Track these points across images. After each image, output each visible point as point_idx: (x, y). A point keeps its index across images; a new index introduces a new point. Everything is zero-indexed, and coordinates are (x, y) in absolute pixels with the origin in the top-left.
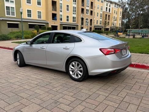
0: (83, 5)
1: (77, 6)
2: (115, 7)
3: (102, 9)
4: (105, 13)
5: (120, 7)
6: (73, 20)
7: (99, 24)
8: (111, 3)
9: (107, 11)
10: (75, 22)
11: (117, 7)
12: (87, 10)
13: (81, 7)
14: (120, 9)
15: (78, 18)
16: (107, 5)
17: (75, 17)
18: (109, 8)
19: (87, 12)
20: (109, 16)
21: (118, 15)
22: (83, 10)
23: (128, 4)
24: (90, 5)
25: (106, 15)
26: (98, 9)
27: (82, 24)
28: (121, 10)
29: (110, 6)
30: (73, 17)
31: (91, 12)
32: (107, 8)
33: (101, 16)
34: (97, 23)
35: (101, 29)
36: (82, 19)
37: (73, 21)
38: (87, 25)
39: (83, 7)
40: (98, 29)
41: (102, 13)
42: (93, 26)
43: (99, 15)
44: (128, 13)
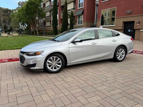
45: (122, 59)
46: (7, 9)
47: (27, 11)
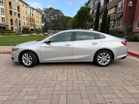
0: (11, 8)
1: (5, 7)
2: (36, 13)
3: (26, 13)
4: (30, 17)
5: (40, 13)
6: (2, 20)
7: (26, 25)
8: (33, 9)
9: (31, 15)
10: (4, 22)
11: (38, 13)
12: (15, 12)
13: (9, 9)
14: (40, 14)
15: (7, 19)
16: (30, 11)
17: (4, 18)
18: (32, 13)
19: (15, 14)
20: (33, 19)
21: (39, 19)
22: (11, 12)
23: (44, 11)
24: (17, 8)
25: (31, 18)
26: (24, 12)
27: (12, 24)
28: (41, 16)
29: (32, 12)
30: (2, 18)
31: (19, 14)
32: (30, 13)
33: (27, 19)
34: (24, 24)
35: (28, 29)
36: (11, 20)
37: (3, 22)
38: (16, 25)
39: (11, 10)
40: (26, 29)
41: (27, 16)
42: (21, 27)
43: (25, 18)
44: (45, 18)
45: (105, 64)
46: (69, 17)
47: (79, 18)
